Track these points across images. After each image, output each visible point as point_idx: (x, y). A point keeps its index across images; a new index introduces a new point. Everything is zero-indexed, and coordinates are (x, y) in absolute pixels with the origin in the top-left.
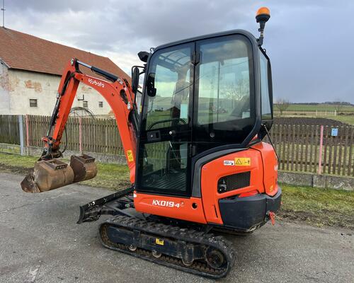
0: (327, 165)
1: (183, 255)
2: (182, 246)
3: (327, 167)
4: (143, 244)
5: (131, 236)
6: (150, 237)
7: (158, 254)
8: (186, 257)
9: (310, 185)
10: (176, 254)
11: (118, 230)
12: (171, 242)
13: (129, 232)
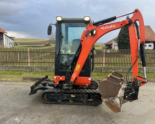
0: (106, 63)
1: (84, 99)
2: (83, 95)
3: (106, 64)
4: (65, 98)
5: (59, 96)
6: (68, 95)
7: (72, 101)
8: (85, 100)
9: (101, 71)
10: (81, 99)
11: (52, 94)
12: (78, 95)
13: (58, 94)
